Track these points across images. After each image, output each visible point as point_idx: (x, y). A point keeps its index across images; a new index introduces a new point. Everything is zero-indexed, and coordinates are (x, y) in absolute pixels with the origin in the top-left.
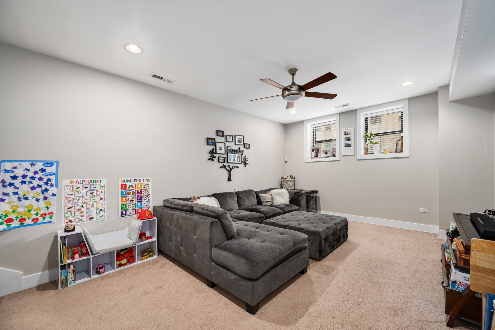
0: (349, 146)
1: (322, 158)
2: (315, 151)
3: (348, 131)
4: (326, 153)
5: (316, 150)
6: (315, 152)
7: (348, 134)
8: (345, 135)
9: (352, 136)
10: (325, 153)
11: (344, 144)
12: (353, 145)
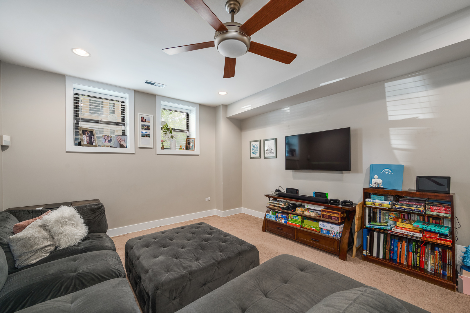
0: (147, 137)
1: (100, 147)
2: (88, 134)
3: (145, 117)
4: (110, 141)
5: (88, 132)
6: (87, 136)
7: (145, 122)
8: (142, 121)
9: (151, 124)
10: (107, 140)
11: (141, 133)
12: (151, 136)
